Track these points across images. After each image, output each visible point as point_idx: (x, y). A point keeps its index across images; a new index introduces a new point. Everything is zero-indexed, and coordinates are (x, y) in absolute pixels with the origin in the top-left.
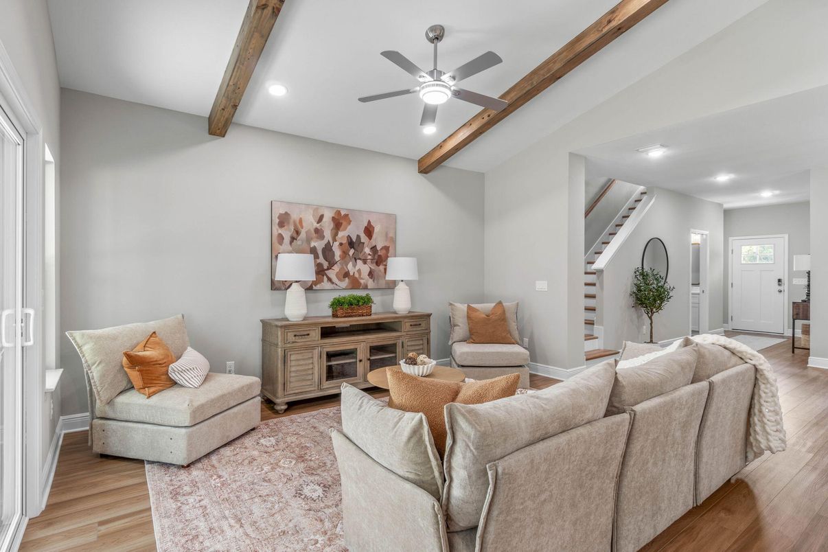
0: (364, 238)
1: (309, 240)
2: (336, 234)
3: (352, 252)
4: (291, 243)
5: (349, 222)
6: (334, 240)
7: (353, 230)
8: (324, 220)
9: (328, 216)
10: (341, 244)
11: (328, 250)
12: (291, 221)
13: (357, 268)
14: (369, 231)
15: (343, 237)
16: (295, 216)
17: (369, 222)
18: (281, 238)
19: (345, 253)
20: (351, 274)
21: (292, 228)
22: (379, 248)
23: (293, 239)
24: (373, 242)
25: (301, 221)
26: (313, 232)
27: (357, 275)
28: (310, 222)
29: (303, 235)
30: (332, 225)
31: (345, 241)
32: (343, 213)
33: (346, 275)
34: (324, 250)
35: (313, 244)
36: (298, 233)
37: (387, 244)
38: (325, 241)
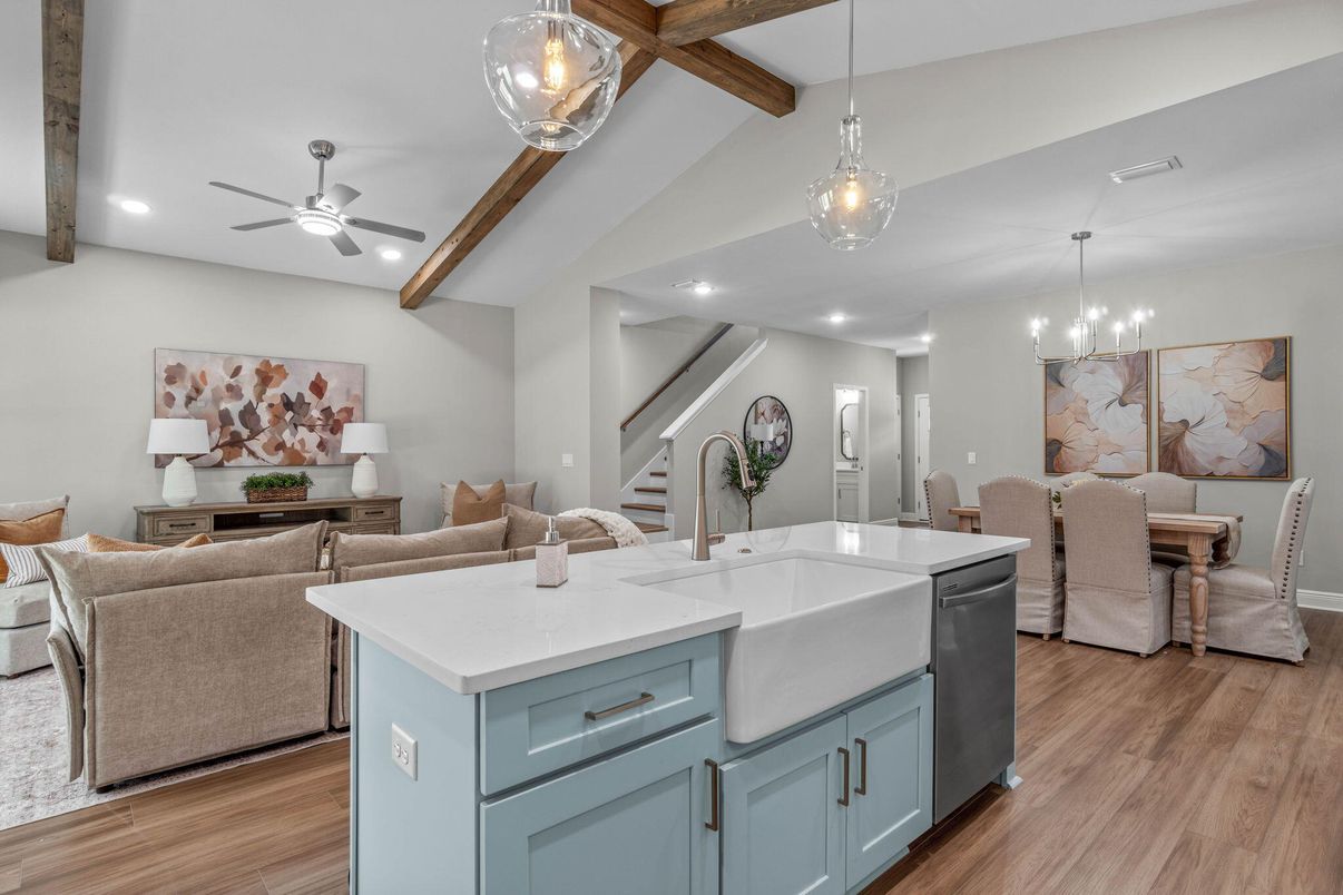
0: (309, 397)
1: (216, 400)
2: (264, 392)
3: (289, 415)
4: (187, 405)
5: (285, 376)
6: (260, 400)
7: (294, 386)
8: (243, 373)
9: (249, 369)
10: (271, 406)
11: (248, 414)
12: (188, 376)
13: (298, 437)
14: (318, 387)
15: (274, 396)
16: (193, 368)
17: (319, 375)
18: (170, 399)
19: (277, 419)
20: (288, 445)
21: (189, 385)
22: (335, 410)
23: (190, 399)
24: (325, 402)
25: (203, 375)
26: (224, 389)
27: (298, 447)
28: (218, 376)
29: (207, 393)
30: (256, 380)
31: (277, 401)
32: (274, 363)
33: (281, 446)
34: (242, 415)
35: (223, 406)
36: (198, 391)
37: (350, 405)
38: (244, 402)
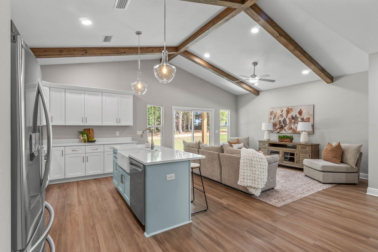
0: (298, 116)
1: (278, 118)
2: (287, 115)
3: (293, 121)
4: (273, 119)
5: (292, 111)
6: (287, 117)
7: (294, 113)
8: (283, 111)
9: (285, 110)
10: (289, 118)
11: (284, 121)
12: (274, 113)
13: (295, 126)
14: (300, 113)
15: (290, 116)
16: (275, 111)
17: (300, 109)
18: (271, 118)
19: (290, 122)
20: (293, 128)
21: (274, 115)
22: (305, 119)
23: (274, 118)
24: (302, 117)
25: (276, 113)
26: (280, 115)
27: (295, 129)
28: (279, 113)
29: (277, 117)
30: (286, 113)
32: (290, 108)
33: (291, 128)
34: (283, 121)
35: (280, 119)
36: (275, 116)
37: (309, 117)
38: (284, 118)
